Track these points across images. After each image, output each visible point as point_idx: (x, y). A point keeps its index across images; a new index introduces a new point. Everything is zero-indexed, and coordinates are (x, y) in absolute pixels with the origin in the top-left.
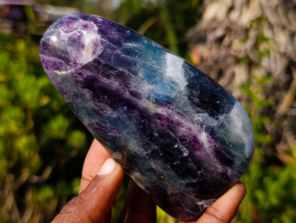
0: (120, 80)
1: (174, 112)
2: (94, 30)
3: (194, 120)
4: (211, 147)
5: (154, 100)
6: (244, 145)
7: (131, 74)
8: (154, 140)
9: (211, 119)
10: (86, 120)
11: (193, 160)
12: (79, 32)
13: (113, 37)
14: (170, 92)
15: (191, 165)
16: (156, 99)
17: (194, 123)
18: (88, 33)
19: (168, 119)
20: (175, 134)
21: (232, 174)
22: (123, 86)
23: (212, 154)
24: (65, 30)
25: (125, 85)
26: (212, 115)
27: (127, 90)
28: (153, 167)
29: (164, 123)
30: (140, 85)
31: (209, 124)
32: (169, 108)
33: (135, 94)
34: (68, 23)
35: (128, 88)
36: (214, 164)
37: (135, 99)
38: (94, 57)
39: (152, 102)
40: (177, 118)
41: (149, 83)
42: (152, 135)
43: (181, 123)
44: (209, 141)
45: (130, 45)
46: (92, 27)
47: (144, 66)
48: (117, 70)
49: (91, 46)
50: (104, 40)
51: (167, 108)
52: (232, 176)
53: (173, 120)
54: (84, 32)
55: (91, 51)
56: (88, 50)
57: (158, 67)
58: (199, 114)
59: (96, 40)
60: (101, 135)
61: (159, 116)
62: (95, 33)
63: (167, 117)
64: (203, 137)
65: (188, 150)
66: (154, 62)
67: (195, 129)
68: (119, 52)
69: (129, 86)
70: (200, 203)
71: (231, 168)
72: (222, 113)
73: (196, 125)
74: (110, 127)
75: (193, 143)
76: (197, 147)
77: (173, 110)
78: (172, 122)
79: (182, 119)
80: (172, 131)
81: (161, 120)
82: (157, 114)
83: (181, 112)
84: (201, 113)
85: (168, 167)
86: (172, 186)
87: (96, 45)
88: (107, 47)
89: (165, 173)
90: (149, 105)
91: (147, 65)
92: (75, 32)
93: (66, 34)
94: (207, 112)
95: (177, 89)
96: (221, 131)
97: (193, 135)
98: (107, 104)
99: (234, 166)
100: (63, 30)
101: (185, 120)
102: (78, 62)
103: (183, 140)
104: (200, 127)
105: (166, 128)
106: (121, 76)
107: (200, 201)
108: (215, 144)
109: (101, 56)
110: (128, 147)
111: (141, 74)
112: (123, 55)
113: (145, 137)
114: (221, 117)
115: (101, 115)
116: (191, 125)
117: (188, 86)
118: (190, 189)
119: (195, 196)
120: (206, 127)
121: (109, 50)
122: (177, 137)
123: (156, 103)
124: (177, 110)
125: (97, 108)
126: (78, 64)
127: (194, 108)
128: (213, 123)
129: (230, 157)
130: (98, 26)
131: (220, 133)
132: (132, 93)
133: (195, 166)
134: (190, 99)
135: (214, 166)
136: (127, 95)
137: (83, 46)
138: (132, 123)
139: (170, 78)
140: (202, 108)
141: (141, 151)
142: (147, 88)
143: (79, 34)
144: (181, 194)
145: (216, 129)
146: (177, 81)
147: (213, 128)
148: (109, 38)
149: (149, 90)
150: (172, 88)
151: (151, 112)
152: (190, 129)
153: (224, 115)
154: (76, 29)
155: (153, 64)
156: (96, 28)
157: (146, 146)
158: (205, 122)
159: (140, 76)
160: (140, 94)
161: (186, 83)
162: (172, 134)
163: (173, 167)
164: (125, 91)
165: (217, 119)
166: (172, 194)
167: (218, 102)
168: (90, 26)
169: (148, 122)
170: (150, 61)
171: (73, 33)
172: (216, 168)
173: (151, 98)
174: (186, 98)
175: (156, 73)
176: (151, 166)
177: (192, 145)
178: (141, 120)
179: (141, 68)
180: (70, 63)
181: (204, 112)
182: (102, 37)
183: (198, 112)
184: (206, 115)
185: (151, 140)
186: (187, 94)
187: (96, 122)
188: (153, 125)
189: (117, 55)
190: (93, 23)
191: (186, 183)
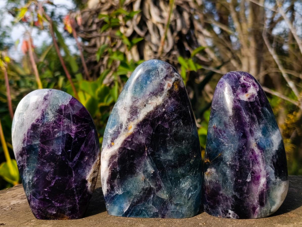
0: (251, 120)
1: (261, 156)
2: (256, 89)
3: (266, 169)
4: (262, 188)
5: (258, 143)
6: (275, 203)
7: (257, 122)
8: (241, 160)
9: (273, 175)
10: (216, 124)
11: (248, 186)
12: (250, 85)
13: (262, 100)
14: (267, 145)
15: (245, 188)
16: (259, 143)
17: (265, 170)
18: (253, 88)
19: (256, 157)
20: (253, 166)
21: (258, 211)
22: (249, 123)
23: (259, 192)
24: (244, 78)
25: (251, 124)
26: (276, 174)
27: (250, 127)
28: (226, 173)
29: (253, 157)
30: (257, 130)
31: (271, 177)
32: (261, 152)
33: (251, 132)
34: (248, 76)
35: (251, 127)
36: (255, 198)
37: (250, 134)
38: (248, 100)
39: (256, 142)
40: (260, 159)
41: (262, 133)
42: (241, 157)
43: (260, 164)
44: (263, 184)
45: (267, 110)
46: (257, 88)
47: (266, 124)
48: (253, 114)
49: (250, 95)
50: (257, 97)
51: (260, 151)
52: (257, 212)
53: (258, 159)
54: (252, 87)
55: (249, 96)
56: (248, 95)
57: (271, 130)
58: (271, 168)
59: (255, 94)
60: (215, 136)
61: (253, 151)
62: (256, 91)
63: (256, 155)
64: (263, 181)
65: (251, 179)
66: (271, 127)
67: (263, 173)
68: (260, 108)
69: (252, 126)
70: (230, 211)
71: (260, 208)
72: (280, 178)
73: (265, 171)
74: (225, 136)
75: (256, 178)
76: (256, 182)
77: (262, 154)
78: (256, 160)
79: (262, 163)
80: (252, 164)
81: (252, 154)
82: (253, 150)
83: (264, 159)
84: (272, 168)
85: (234, 179)
86: (226, 190)
87: (253, 96)
88: (256, 101)
89: (230, 180)
90: (253, 143)
91: (267, 125)
92: (248, 83)
93: (244, 80)
94: (275, 170)
95: (271, 148)
96: (273, 186)
97: (260, 175)
98: (235, 124)
99: (262, 208)
100: (243, 77)
101: (263, 164)
102: (239, 96)
103: (253, 172)
104: (266, 174)
105: (251, 160)
106: (252, 118)
107: (232, 210)
108: (265, 189)
109: (251, 103)
110: (224, 153)
111: (261, 126)
112: (261, 111)
113: (237, 155)
114: (278, 179)
115: (226, 127)
116: (263, 169)
117: (277, 151)
118: (233, 199)
119: (232, 205)
120: (268, 177)
121: (256, 103)
122: (252, 168)
123: (258, 144)
124: (264, 156)
125: (228, 123)
126: (238, 97)
127: (271, 163)
128: (273, 178)
129: (265, 202)
130: (259, 89)
131: (271, 186)
132: (251, 130)
133: (246, 190)
134: (273, 157)
135: (254, 199)
136: (248, 129)
137: (246, 92)
138: (238, 143)
139: (272, 140)
140: (274, 166)
141: (229, 160)
142: (259, 135)
143: (249, 86)
144: (226, 198)
145: (271, 182)
146: (274, 144)
147: (271, 180)
148: (260, 99)
149: (259, 136)
150: (270, 145)
151: (251, 146)
152: (261, 171)
153: (280, 180)
154: (249, 82)
155: (270, 127)
156: (258, 90)
157: (234, 159)
158: (270, 174)
159: (261, 127)
160: (254, 134)
161: (277, 149)
162: (251, 165)
163: (236, 181)
164: (248, 127)
165: (276, 178)
166: (222, 194)
167: (283, 171)
168: (256, 86)
169: (246, 150)
170: (270, 124)
171: (247, 82)
172: (254, 200)
173: (257, 140)
174: (272, 155)
175: (268, 131)
176: (226, 171)
177: (255, 179)
178: (243, 146)
179: (264, 123)
180: (235, 94)
181: (273, 169)
182: (258, 96)
183: (271, 167)
184: (273, 171)
185: (239, 159)
186: (274, 154)
187: (220, 129)
188: (246, 153)
189: (258, 109)
190: (258, 86)
191: (235, 194)
